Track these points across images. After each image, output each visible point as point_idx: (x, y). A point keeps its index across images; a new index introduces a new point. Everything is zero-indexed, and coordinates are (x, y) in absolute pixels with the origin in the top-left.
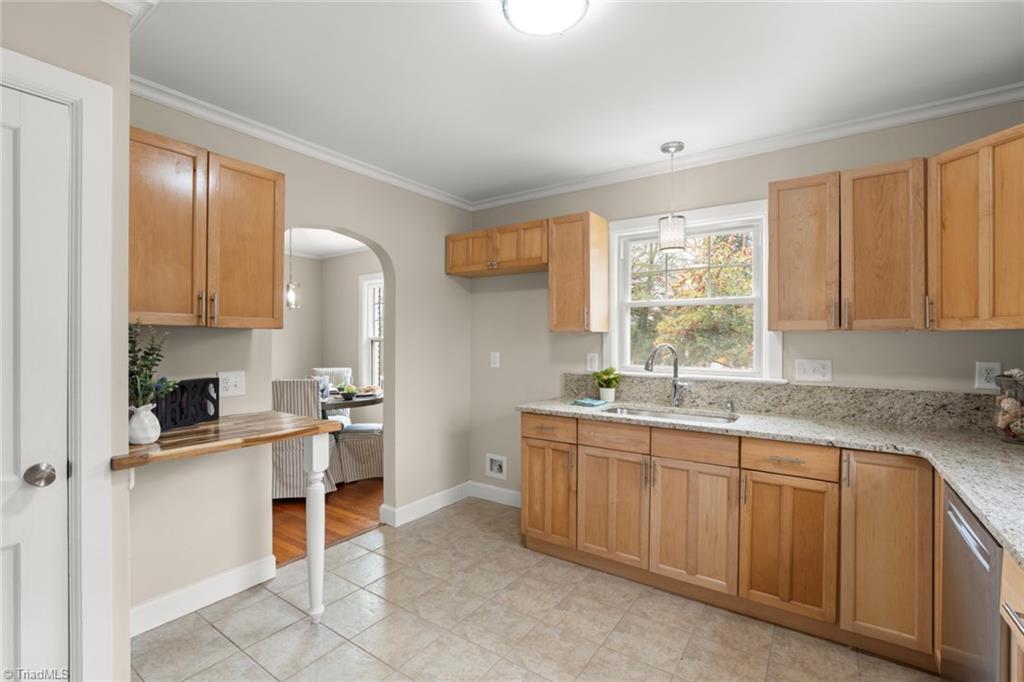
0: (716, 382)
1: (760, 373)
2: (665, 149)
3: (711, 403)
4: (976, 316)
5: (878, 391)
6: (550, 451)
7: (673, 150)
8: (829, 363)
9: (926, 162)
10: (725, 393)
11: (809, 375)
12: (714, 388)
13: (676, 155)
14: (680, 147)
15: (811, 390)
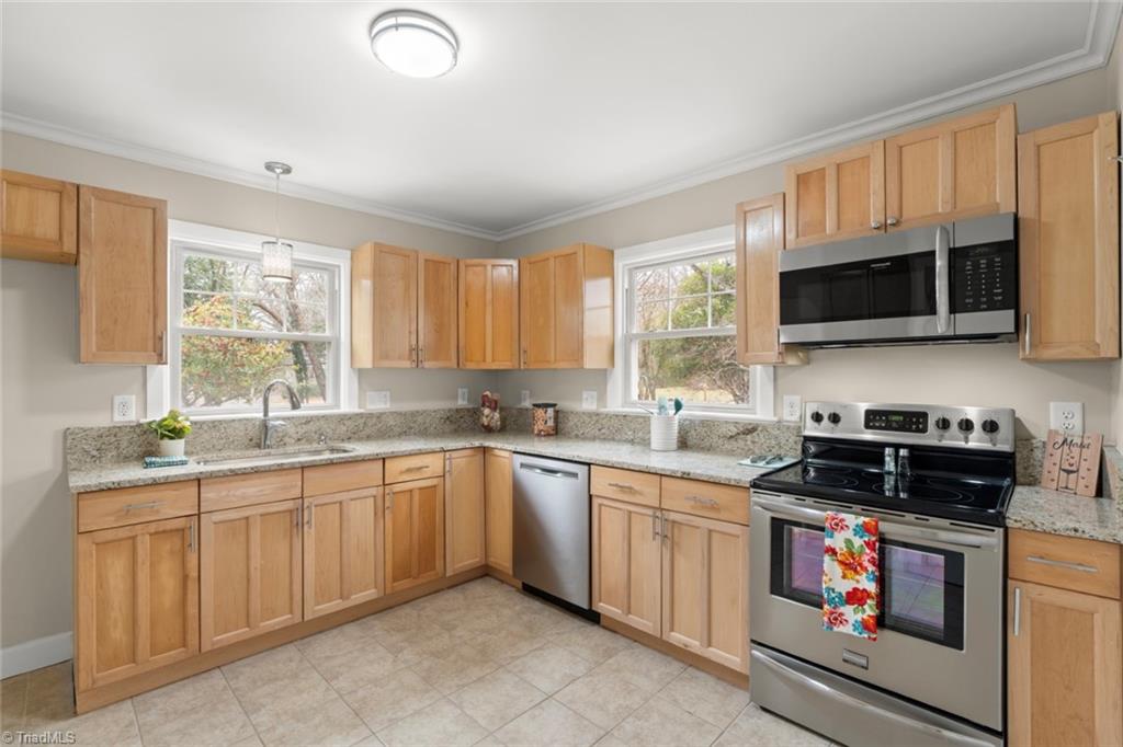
0: (303, 417)
1: (337, 405)
2: (269, 167)
3: (299, 440)
4: (484, 361)
5: (418, 412)
6: (148, 537)
7: (278, 171)
8: (388, 393)
9: (458, 261)
10: (312, 427)
11: (378, 404)
12: (301, 424)
13: (282, 176)
14: (288, 170)
15: (380, 416)
